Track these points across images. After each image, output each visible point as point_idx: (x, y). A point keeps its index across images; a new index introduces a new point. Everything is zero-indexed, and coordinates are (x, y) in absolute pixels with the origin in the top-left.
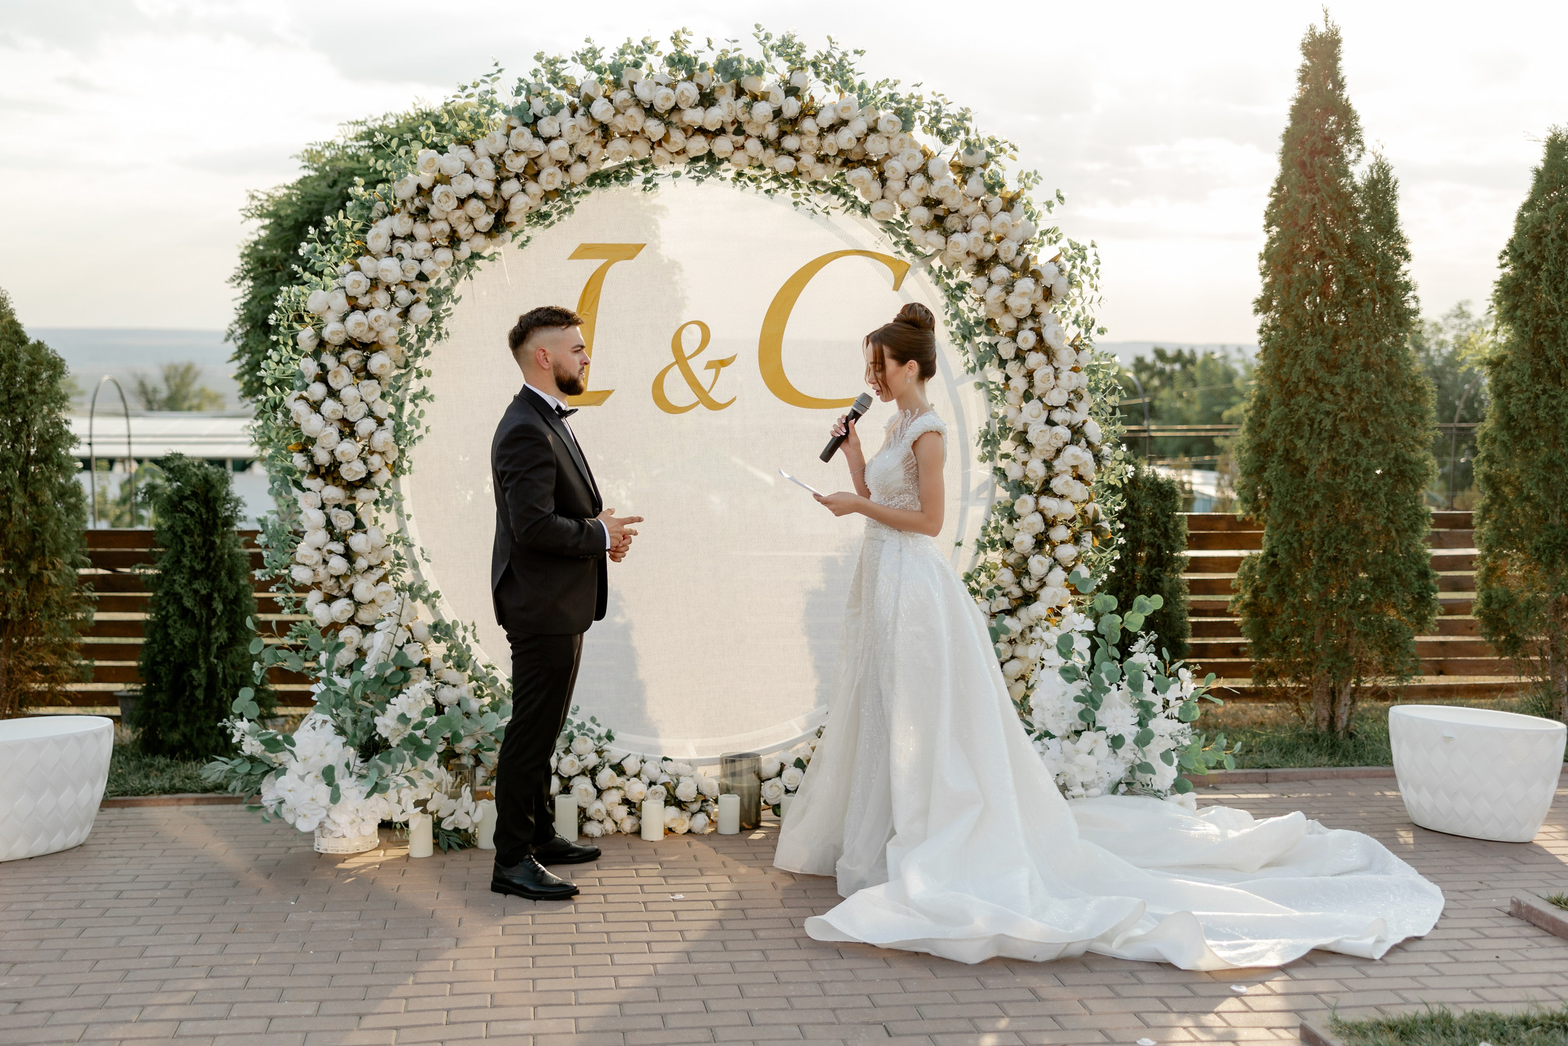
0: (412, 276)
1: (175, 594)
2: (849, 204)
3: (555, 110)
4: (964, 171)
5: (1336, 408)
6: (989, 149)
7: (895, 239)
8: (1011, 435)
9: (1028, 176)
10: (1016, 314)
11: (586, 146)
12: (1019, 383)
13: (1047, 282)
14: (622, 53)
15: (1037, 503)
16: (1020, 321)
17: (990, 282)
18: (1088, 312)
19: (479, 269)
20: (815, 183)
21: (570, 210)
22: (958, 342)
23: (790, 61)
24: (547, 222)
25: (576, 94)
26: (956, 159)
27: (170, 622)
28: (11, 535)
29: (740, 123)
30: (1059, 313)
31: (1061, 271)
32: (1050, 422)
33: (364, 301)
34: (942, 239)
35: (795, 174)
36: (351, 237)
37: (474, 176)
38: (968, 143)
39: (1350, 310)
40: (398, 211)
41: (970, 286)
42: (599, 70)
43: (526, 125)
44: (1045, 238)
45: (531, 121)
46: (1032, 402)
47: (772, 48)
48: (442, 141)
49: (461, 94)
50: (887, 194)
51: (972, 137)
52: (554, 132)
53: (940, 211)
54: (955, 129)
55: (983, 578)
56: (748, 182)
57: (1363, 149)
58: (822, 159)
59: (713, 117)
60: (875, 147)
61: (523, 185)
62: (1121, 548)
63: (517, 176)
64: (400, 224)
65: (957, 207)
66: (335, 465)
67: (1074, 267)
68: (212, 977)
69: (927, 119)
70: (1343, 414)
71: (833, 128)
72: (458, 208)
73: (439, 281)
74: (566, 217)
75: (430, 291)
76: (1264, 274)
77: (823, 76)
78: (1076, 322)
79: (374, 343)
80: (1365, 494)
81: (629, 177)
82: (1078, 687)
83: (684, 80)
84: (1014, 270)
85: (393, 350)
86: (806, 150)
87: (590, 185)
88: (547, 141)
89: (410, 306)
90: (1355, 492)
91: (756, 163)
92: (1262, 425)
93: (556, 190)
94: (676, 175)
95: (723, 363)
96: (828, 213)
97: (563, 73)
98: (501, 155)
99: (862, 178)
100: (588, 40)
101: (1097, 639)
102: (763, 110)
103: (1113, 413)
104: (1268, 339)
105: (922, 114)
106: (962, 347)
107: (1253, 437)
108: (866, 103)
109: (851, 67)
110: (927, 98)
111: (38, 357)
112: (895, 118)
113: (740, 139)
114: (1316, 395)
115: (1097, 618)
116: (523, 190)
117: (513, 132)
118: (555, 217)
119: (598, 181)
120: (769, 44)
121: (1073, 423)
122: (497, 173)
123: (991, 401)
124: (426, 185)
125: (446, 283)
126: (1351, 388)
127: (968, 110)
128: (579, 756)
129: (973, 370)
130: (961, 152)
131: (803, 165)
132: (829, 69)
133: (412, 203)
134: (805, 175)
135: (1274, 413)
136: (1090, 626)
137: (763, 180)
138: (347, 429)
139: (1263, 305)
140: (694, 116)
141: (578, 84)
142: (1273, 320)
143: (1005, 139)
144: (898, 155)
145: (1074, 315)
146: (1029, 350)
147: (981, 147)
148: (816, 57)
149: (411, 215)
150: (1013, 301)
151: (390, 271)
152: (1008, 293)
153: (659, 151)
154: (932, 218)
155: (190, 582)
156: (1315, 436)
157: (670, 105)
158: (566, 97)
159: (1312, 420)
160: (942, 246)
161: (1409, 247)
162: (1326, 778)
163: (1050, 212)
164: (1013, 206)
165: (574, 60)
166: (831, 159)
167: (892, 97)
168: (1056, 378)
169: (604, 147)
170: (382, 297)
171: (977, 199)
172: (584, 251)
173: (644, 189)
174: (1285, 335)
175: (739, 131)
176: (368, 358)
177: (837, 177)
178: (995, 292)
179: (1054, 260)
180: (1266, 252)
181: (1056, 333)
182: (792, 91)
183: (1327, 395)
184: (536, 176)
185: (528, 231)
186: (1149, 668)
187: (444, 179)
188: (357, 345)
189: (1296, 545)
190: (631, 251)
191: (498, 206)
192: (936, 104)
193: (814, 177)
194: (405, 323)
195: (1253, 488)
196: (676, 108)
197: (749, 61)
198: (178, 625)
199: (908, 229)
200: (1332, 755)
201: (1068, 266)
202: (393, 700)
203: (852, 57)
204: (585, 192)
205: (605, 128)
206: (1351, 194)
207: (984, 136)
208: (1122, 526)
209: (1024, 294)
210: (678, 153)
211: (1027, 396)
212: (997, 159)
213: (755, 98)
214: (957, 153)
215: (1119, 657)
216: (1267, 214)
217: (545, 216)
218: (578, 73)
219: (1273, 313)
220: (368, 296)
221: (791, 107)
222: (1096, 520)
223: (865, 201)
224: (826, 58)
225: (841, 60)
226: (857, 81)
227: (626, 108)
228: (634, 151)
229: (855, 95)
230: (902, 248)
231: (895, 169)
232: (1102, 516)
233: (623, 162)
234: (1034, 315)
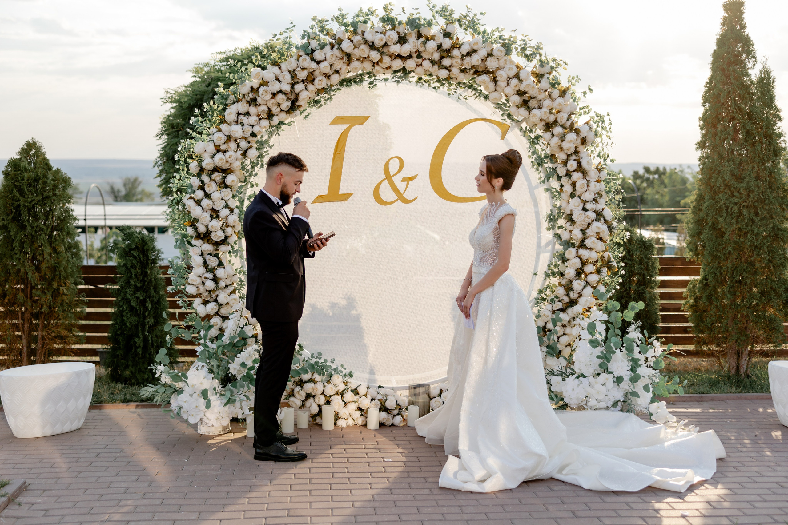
0: (248, 134)
1: (127, 299)
2: (477, 94)
3: (322, 46)
4: (539, 76)
5: (741, 200)
6: (552, 64)
7: (502, 113)
8: (564, 216)
9: (573, 78)
10: (567, 152)
11: (338, 65)
12: (568, 189)
13: (583, 135)
14: (358, 16)
15: (577, 252)
16: (568, 156)
17: (553, 135)
18: (605, 150)
19: (283, 130)
20: (459, 83)
21: (330, 99)
22: (535, 167)
23: (446, 19)
24: (318, 105)
25: (333, 38)
26: (535, 70)
27: (124, 314)
28: (44, 268)
29: (420, 52)
30: (590, 151)
31: (591, 129)
32: (585, 209)
33: (223, 147)
34: (527, 113)
35: (449, 79)
36: (217, 114)
37: (280, 82)
38: (541, 61)
39: (748, 148)
40: (241, 100)
41: (542, 137)
42: (345, 25)
43: (307, 54)
44: (582, 111)
45: (310, 52)
46: (575, 199)
47: (437, 12)
48: (263, 63)
49: (274, 39)
50: (498, 88)
51: (543, 58)
52: (322, 58)
53: (526, 97)
54: (534, 54)
55: (548, 292)
56: (424, 83)
57: (756, 61)
58: (463, 71)
59: (405, 49)
60: (491, 64)
61: (306, 86)
62: (622, 276)
63: (303, 81)
64: (242, 107)
65: (535, 95)
66: (209, 233)
67: (598, 126)
68: (145, 499)
69: (519, 48)
70: (744, 204)
71: (469, 54)
72: (272, 98)
73: (262, 137)
74: (328, 102)
75: (257, 142)
76: (702, 129)
77: (464, 26)
78: (599, 156)
79: (228, 169)
80: (756, 247)
81: (361, 81)
82: (599, 350)
83: (390, 30)
84: (565, 128)
85: (238, 173)
86: (455, 66)
87: (341, 86)
88: (319, 62)
89: (247, 150)
90: (750, 246)
91: (428, 73)
92: (700, 210)
93: (323, 88)
94: (386, 80)
95: (411, 179)
96: (466, 99)
97: (327, 27)
98: (294, 70)
99: (484, 80)
100: (339, 10)
101: (609, 325)
102: (432, 45)
103: (619, 204)
104: (704, 164)
105: (517, 46)
106: (537, 169)
107: (695, 216)
108: (486, 40)
109: (479, 22)
110: (519, 37)
111: (57, 177)
112: (502, 49)
113: (420, 60)
114: (730, 194)
115: (609, 314)
116: (306, 89)
117: (301, 58)
118: (322, 102)
119: (345, 83)
120: (435, 10)
121: (597, 210)
122: (292, 80)
123: (553, 198)
124: (256, 86)
125: (266, 137)
126: (749, 190)
127: (541, 43)
128: (334, 385)
129: (543, 182)
130: (537, 66)
131: (453, 74)
132: (467, 23)
133: (248, 96)
134: (454, 79)
135: (706, 203)
136: (605, 317)
137: (432, 82)
138: (215, 214)
139: (701, 145)
140: (396, 49)
141: (335, 32)
142: (707, 153)
143: (561, 58)
144: (503, 68)
145: (598, 152)
146: (574, 171)
147: (548, 63)
148: (460, 17)
149: (248, 102)
150: (565, 145)
151: (237, 132)
152: (562, 141)
153: (377, 67)
154: (521, 101)
155: (134, 293)
156: (729, 215)
157: (382, 43)
158: (328, 40)
159: (727, 207)
160: (527, 116)
161: (781, 114)
162: (734, 399)
163: (585, 97)
164: (565, 94)
165: (332, 20)
166: (468, 71)
167: (500, 37)
168: (588, 186)
169: (348, 65)
170: (233, 145)
171: (546, 91)
172: (338, 120)
173: (369, 87)
174: (713, 162)
175: (419, 56)
176: (225, 177)
177: (471, 80)
178: (556, 140)
179: (587, 123)
180: (703, 117)
181: (588, 162)
182: (447, 35)
183: (736, 194)
184: (312, 81)
185: (308, 110)
186: (637, 340)
187: (264, 83)
188: (220, 171)
189: (718, 274)
190: (362, 120)
191: (293, 97)
192: (524, 40)
193: (459, 80)
194: (244, 158)
195: (695, 243)
196: (386, 45)
197: (425, 19)
198: (128, 315)
199: (509, 107)
200: (737, 387)
201: (595, 126)
202: (238, 355)
203: (479, 16)
204: (338, 89)
205: (349, 56)
206: (750, 85)
207: (550, 58)
208: (623, 265)
209: (571, 141)
210: (387, 68)
211: (572, 196)
212: (557, 69)
213: (428, 39)
214: (535, 67)
215: (620, 334)
216: (703, 96)
217: (317, 102)
218: (335, 27)
219: (706, 150)
220: (226, 145)
221: (447, 43)
222: (609, 261)
223: (487, 93)
224: (465, 17)
225: (473, 18)
226: (481, 29)
227: (360, 45)
228: (364, 68)
229: (481, 36)
230: (505, 117)
231: (502, 75)
232: (612, 259)
233: (358, 73)
234: (576, 152)
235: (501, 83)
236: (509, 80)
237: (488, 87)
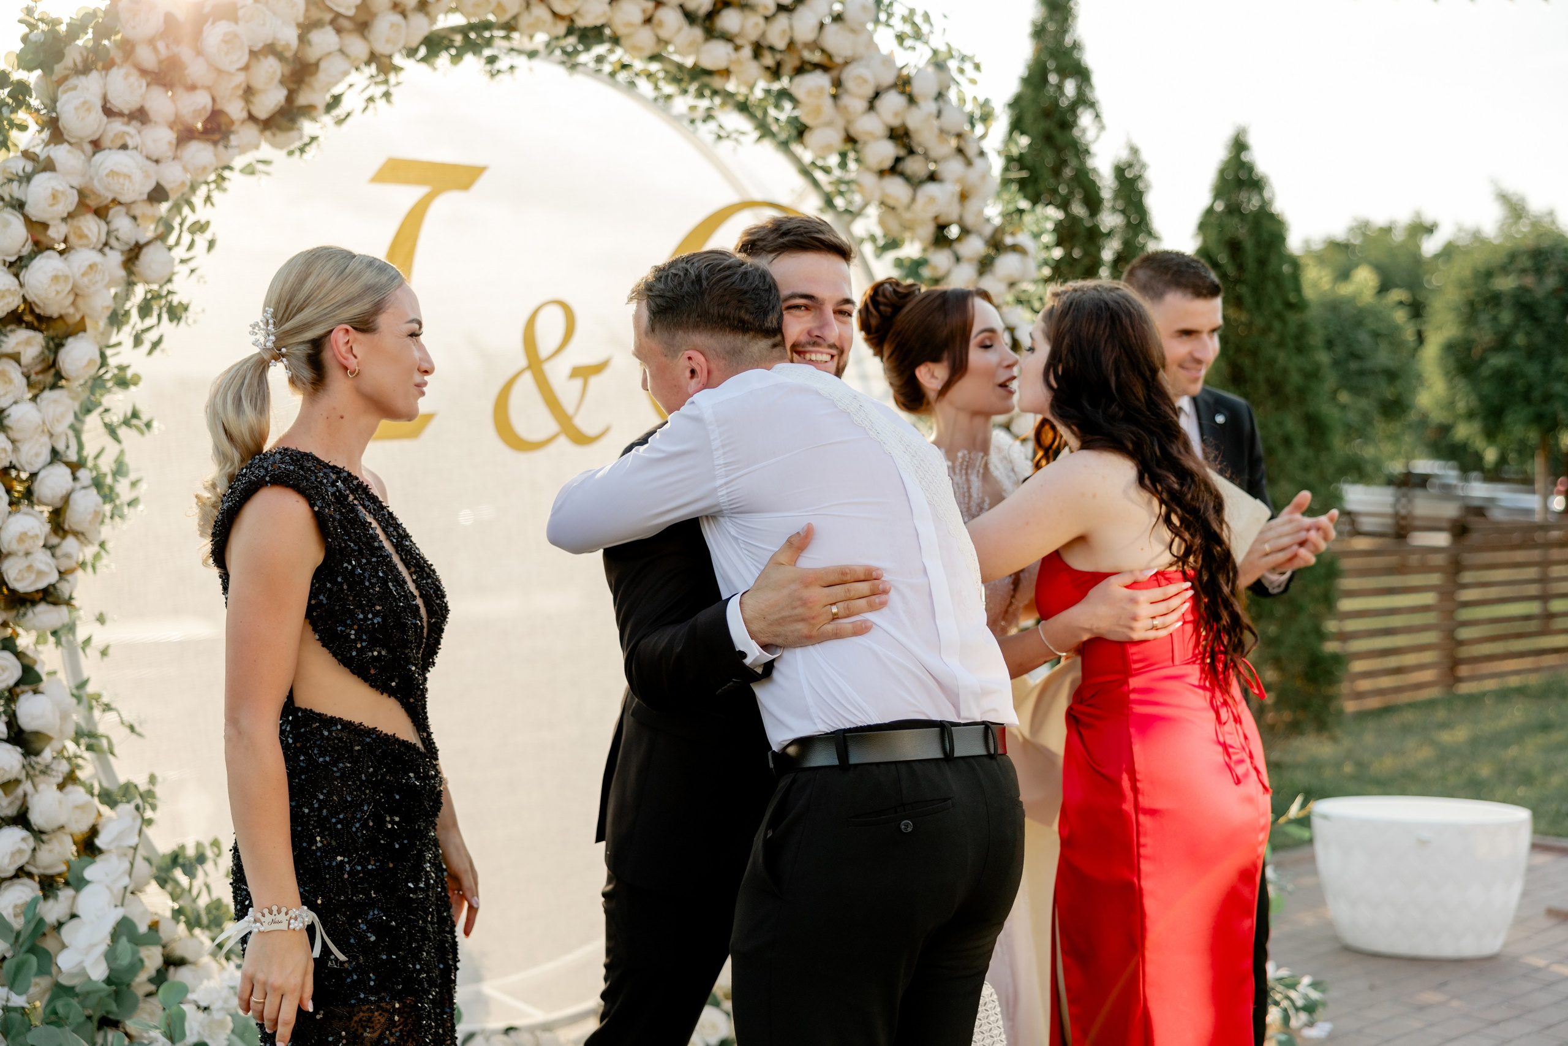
0: (145, 190)
2: (760, 130)
17: (958, 259)
33: (59, 234)
34: (909, 192)
41: (927, 263)
50: (836, 117)
53: (905, 148)
61: (341, 40)
65: (929, 145)
71: (792, 6)
72: (245, 67)
79: (68, 318)
89: (139, 248)
99: (821, 88)
119: (423, 50)
131: (738, 60)
138: (18, 487)
144: (859, 62)
151: (128, 177)
152: (981, 275)
154: (893, 157)
160: (906, 202)
170: (93, 227)
176: (59, 347)
188: (38, 322)
190: (464, 177)
191: (297, 73)
209: (1008, 278)
210: (563, 17)
220: (69, 225)
231: (863, 79)
235: (855, 103)
236: (877, 95)
237: (817, 111)
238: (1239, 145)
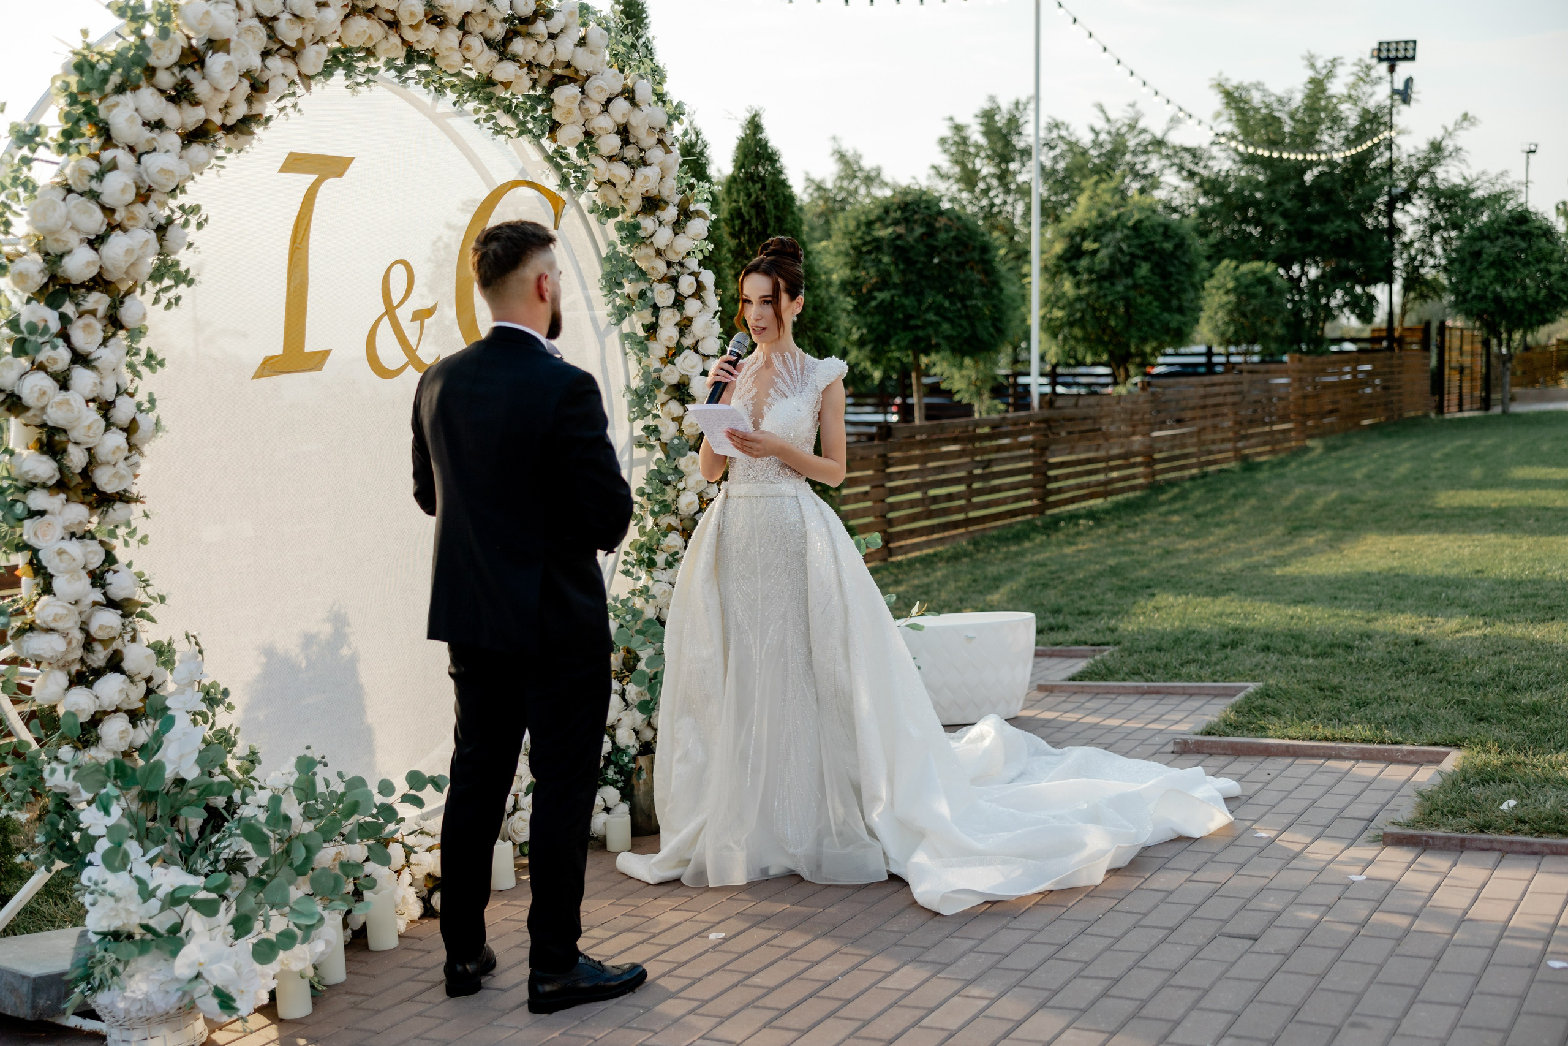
16: (670, 265)
17: (660, 223)
29: (468, 15)
46: (686, 352)
66: (88, 469)
89: (163, 227)
98: (274, 19)
113: (460, 35)
144: (601, 74)
146: (689, 297)
152: (676, 234)
154: (620, 147)
160: (629, 180)
169: (342, 24)
175: (462, 25)
184: (295, 54)
187: (217, 45)
188: (95, 286)
190: (340, 166)
211: (679, 347)
220: (126, 210)
235: (596, 108)
236: (610, 100)
237: (569, 112)
238: (754, 126)
